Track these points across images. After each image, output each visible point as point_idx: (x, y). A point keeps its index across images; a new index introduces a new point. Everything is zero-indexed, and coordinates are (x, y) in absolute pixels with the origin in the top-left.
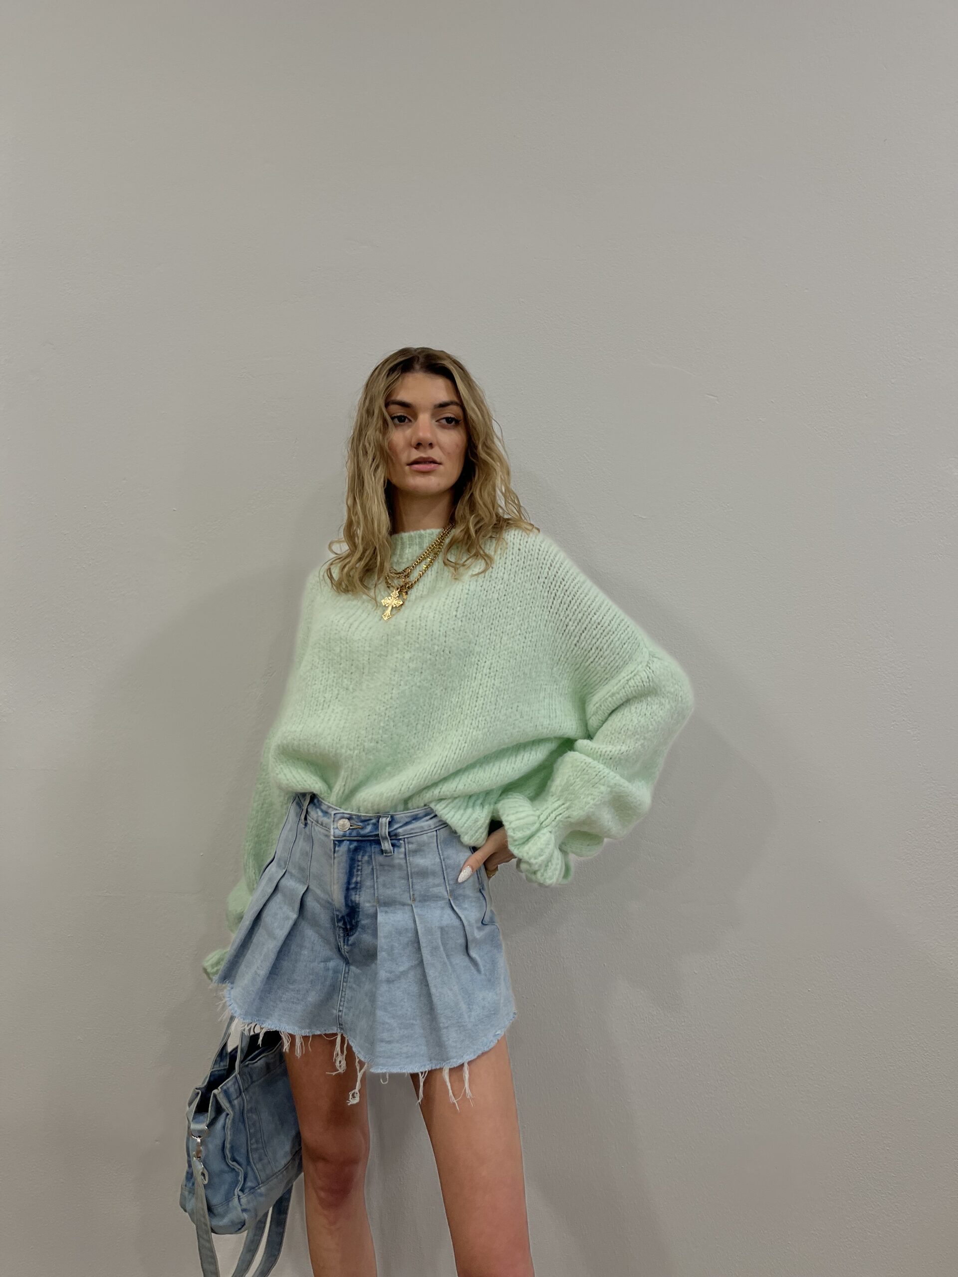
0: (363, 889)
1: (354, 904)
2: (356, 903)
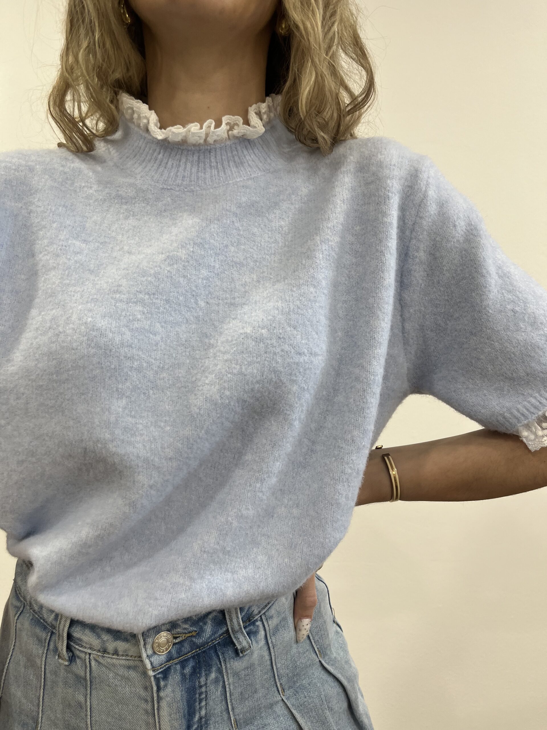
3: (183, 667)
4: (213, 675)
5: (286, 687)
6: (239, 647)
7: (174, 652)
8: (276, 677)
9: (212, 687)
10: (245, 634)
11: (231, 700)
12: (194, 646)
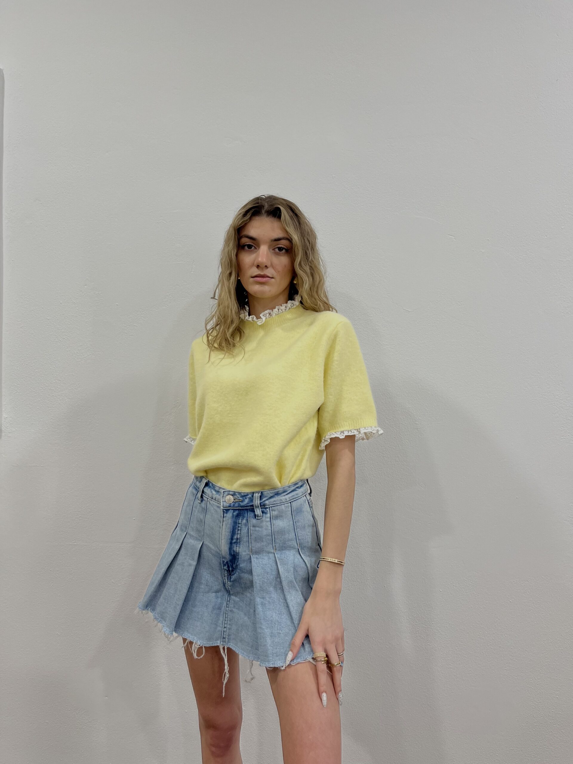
0: (242, 543)
1: (235, 553)
2: (236, 552)
3: (234, 512)
4: (244, 521)
5: (278, 549)
6: (256, 513)
7: (232, 504)
8: (273, 541)
9: (243, 526)
10: (261, 511)
11: (251, 538)
12: (239, 504)
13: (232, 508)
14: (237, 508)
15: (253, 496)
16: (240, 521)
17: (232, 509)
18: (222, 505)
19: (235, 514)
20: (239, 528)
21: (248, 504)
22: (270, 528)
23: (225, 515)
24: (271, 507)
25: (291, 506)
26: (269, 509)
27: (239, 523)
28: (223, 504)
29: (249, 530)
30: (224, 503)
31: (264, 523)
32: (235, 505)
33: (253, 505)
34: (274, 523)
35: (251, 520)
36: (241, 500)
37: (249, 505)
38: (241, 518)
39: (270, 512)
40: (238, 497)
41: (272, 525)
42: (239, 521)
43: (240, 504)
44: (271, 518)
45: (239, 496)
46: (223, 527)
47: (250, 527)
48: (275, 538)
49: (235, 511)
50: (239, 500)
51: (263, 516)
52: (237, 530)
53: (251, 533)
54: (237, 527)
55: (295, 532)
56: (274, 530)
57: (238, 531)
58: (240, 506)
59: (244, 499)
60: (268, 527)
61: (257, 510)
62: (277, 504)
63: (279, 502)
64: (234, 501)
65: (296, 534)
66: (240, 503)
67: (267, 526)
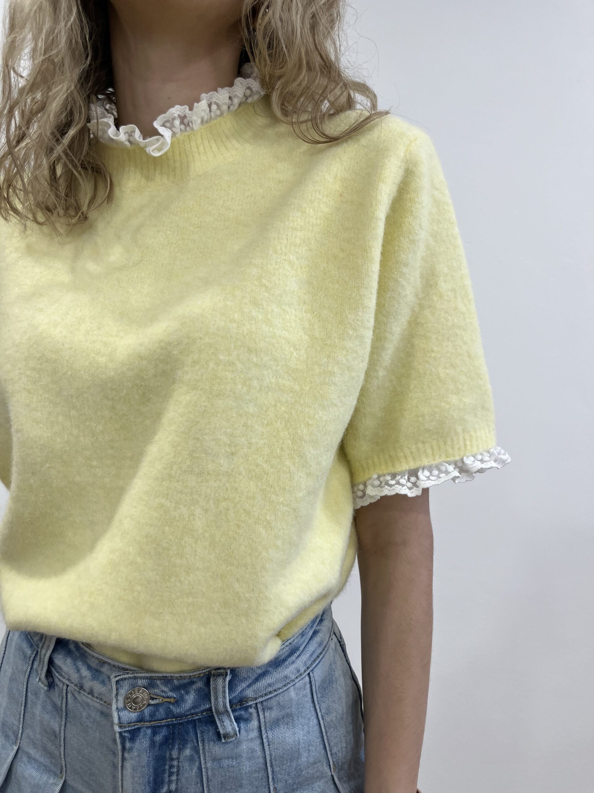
13: (148, 724)
14: (164, 722)
15: (208, 684)
16: (175, 754)
17: (147, 727)
18: (116, 720)
19: (158, 738)
20: (175, 770)
21: (193, 708)
22: (259, 753)
23: (128, 745)
24: (262, 702)
25: (310, 682)
26: (256, 708)
27: (172, 759)
28: (119, 718)
29: (203, 770)
30: (122, 714)
31: (244, 746)
32: (157, 713)
33: (211, 707)
34: (271, 740)
35: (207, 747)
36: (172, 700)
37: (197, 710)
38: (176, 747)
39: (259, 716)
40: (163, 691)
41: (266, 745)
42: (170, 754)
43: (171, 711)
44: (263, 729)
45: (165, 689)
46: (124, 772)
47: (205, 763)
48: (273, 772)
49: (157, 729)
50: (168, 700)
51: (239, 731)
52: (166, 775)
53: (208, 776)
54: (167, 767)
55: (324, 741)
56: (271, 755)
57: (169, 776)
58: (170, 716)
59: (181, 694)
60: (256, 751)
61: (222, 722)
62: (275, 690)
63: (280, 685)
64: (152, 702)
65: (327, 745)
66: (171, 707)
67: (253, 751)
